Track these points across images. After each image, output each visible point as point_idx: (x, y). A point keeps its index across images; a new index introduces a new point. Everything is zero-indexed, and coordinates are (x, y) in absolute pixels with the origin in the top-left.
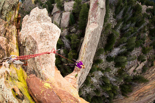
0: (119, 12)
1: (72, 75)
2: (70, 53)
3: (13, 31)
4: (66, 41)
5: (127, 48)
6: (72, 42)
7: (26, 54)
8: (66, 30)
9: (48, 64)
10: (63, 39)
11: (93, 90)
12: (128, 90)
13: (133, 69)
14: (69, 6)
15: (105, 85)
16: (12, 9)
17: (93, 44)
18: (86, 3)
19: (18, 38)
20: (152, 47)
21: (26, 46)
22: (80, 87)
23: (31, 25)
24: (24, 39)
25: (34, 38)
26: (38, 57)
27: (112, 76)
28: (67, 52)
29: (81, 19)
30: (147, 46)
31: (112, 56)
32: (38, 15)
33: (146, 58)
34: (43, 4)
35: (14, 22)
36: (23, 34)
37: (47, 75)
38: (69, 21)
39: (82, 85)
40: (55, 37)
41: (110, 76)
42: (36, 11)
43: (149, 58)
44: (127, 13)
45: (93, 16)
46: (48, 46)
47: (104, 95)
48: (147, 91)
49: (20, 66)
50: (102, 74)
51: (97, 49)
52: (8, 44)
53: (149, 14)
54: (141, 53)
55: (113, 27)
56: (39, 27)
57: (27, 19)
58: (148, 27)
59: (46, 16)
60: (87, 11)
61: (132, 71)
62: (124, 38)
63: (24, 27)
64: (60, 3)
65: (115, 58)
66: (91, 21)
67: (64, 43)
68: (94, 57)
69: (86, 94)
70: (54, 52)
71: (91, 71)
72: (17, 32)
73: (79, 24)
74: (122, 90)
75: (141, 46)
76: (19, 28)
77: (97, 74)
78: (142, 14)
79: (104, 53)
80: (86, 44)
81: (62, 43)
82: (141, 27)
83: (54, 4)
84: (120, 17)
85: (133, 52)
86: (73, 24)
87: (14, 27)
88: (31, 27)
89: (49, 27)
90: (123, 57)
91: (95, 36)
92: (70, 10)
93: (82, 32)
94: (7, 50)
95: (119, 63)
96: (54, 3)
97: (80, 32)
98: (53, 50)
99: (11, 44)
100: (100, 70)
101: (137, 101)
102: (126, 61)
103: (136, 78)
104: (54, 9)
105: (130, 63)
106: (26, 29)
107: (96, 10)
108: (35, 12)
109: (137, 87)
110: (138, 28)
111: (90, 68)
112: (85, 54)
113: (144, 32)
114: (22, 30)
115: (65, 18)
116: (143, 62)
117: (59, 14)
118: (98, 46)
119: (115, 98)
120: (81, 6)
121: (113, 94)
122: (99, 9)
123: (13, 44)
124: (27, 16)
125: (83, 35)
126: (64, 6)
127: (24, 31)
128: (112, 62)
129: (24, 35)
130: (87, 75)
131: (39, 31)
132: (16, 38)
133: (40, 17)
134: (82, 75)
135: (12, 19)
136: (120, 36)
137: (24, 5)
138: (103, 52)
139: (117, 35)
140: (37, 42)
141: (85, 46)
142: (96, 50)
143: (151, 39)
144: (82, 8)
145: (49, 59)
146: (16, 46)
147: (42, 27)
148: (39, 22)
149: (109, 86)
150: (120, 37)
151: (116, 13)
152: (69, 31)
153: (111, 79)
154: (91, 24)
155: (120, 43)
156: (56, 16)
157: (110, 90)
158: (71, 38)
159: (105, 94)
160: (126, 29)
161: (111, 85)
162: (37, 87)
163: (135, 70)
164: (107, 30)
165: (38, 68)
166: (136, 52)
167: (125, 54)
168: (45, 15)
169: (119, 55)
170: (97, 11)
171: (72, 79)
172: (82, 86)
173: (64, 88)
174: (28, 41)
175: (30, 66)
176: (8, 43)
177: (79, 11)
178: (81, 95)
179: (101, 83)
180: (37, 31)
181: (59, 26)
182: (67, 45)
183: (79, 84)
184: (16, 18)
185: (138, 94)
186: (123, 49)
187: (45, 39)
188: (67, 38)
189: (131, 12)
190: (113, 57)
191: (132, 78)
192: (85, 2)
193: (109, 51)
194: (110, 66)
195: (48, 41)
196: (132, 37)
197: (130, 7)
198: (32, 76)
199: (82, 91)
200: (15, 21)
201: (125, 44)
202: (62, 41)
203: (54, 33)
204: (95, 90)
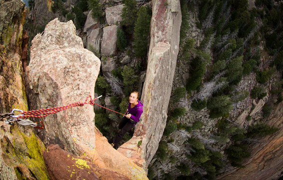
0: (207, 15)
1: (131, 144)
2: (123, 102)
3: (16, 65)
4: (113, 81)
5: (228, 80)
6: (125, 82)
7: (40, 108)
8: (111, 59)
9: (81, 126)
10: (108, 77)
11: (176, 167)
12: (241, 155)
13: (244, 115)
14: (114, 14)
15: (197, 153)
16: (13, 21)
17: (165, 82)
18: (145, 5)
19: (24, 78)
20: (274, 67)
21: (40, 93)
22: (149, 163)
23: (46, 54)
24: (36, 79)
25: (54, 78)
26: (62, 113)
27: (207, 135)
28: (118, 101)
29: (138, 36)
30: (265, 67)
31: (203, 98)
32: (58, 33)
33: (267, 91)
34: (68, 12)
35: (16, 46)
36: (34, 69)
37: (82, 145)
38: (116, 43)
39: (153, 159)
40: (90, 74)
41: (203, 135)
42: (55, 26)
43: (272, 89)
44: (221, 14)
45: (159, 29)
46: (79, 92)
47: (198, 172)
48: (278, 148)
49: (30, 131)
50: (189, 135)
51: (172, 90)
52: (8, 89)
53: (261, 9)
54: (256, 83)
55: (198, 45)
56: (60, 56)
57: (40, 42)
58: (262, 34)
59: (73, 35)
60: (148, 21)
61: (244, 119)
62: (221, 62)
63: (34, 57)
64: (97, 9)
65: (208, 102)
66: (156, 40)
67: (111, 84)
68: (169, 106)
69: (163, 175)
70: (91, 103)
71: (166, 132)
72: (23, 66)
73: (135, 46)
74: (230, 157)
75: (254, 70)
76: (26, 59)
77: (178, 136)
78: (249, 11)
79: (186, 95)
80: (151, 84)
81: (107, 85)
82: (250, 36)
83: (87, 12)
84: (208, 24)
85: (241, 85)
86: (123, 48)
87: (17, 57)
88: (47, 56)
89: (79, 56)
90: (222, 98)
91: (166, 65)
92: (117, 22)
93: (142, 61)
94: (6, 99)
95: (217, 109)
96: (86, 9)
97: (138, 62)
98: (89, 99)
99: (12, 88)
100: (183, 127)
101: (263, 171)
102: (229, 104)
103: (254, 129)
104: (87, 21)
105: (238, 106)
106: (38, 60)
107: (164, 16)
108: (53, 28)
109: (258, 145)
110: (244, 39)
111: (164, 126)
112: (152, 102)
113: (257, 43)
114: (31, 62)
115: (109, 38)
116: (262, 99)
117: (97, 31)
118: (174, 85)
119: (220, 174)
120: (136, 13)
121: (215, 167)
122: (169, 14)
123: (17, 90)
124: (39, 35)
125: (143, 67)
126: (105, 14)
127: (35, 65)
128: (203, 110)
129: (34, 71)
130: (160, 140)
131: (61, 64)
132: (20, 78)
133: (63, 37)
134: (151, 142)
135: (12, 40)
136: (213, 59)
137: (34, 13)
138: (184, 94)
139: (206, 58)
140: (59, 85)
141: (149, 88)
142: (172, 92)
143: (271, 54)
144: (137, 16)
145: (83, 115)
146: (21, 92)
147: (67, 56)
148: (61, 46)
149: (205, 154)
150: (212, 61)
151: (202, 18)
152: (118, 62)
153: (206, 140)
154: (157, 45)
155: (214, 73)
156: (91, 35)
157: (207, 162)
158: (123, 75)
159: (198, 170)
160: (223, 46)
161: (208, 152)
162: (63, 166)
163: (249, 116)
164: (188, 51)
165: (64, 133)
166: (246, 84)
167: (226, 91)
168: (71, 33)
169: (215, 94)
170: (165, 19)
171: (132, 150)
172: (153, 162)
173: (119, 169)
174: (42, 84)
175: (49, 131)
176: (8, 87)
177: (134, 23)
178: (154, 177)
179: (188, 152)
180: (57, 65)
181: (99, 54)
182: (116, 87)
183: (146, 159)
184: (20, 38)
185: (262, 157)
186: (221, 82)
187: (72, 78)
188: (114, 74)
189: (228, 12)
190: (204, 101)
191: (246, 132)
192: (143, 4)
193: (196, 91)
194: (201, 117)
195: (79, 82)
196: (236, 57)
197: (227, 2)
198: (53, 148)
199: (154, 170)
200: (18, 45)
201: (224, 72)
202: (106, 81)
203: (89, 66)
204: (178, 166)
